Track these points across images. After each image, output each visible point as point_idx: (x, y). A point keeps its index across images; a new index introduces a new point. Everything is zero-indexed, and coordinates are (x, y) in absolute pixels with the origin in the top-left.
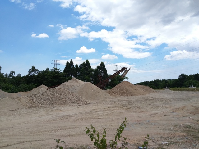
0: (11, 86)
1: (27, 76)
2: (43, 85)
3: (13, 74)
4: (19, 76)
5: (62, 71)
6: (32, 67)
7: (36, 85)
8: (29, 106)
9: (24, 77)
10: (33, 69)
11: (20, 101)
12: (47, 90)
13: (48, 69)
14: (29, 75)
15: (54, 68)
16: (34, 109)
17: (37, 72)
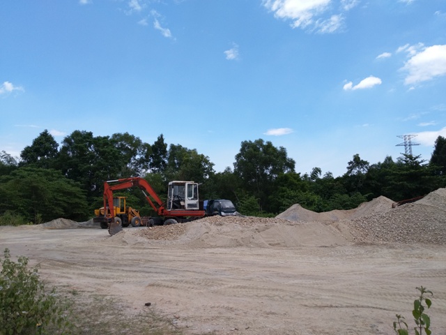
0: (316, 198)
1: (346, 176)
2: (381, 196)
3: (319, 175)
4: (329, 178)
5: (427, 162)
6: (355, 156)
7: (366, 195)
8: (356, 240)
9: (338, 179)
10: (357, 162)
11: (339, 229)
12: (393, 207)
13: (389, 159)
14: (350, 175)
15: (405, 155)
16: (369, 248)
17: (366, 167)
